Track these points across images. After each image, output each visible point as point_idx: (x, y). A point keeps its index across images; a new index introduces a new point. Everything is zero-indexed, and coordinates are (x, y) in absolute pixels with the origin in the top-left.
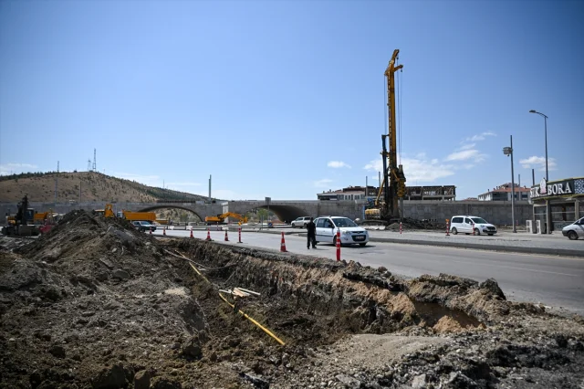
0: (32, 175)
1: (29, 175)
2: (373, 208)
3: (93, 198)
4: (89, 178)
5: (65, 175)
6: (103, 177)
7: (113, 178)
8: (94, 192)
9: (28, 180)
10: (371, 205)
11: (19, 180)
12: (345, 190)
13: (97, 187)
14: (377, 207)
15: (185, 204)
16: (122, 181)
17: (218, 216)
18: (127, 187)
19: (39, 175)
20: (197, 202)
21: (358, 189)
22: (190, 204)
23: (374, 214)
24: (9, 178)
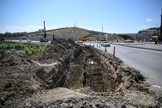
0: (62, 29)
1: (61, 29)
2: (155, 36)
3: (75, 34)
4: (74, 29)
5: (69, 28)
6: (77, 28)
7: (80, 28)
8: (75, 32)
9: (61, 30)
10: (155, 35)
11: (59, 30)
12: (149, 29)
13: (76, 31)
14: (157, 35)
15: (95, 35)
16: (82, 29)
17: (104, 38)
18: (83, 31)
19: (63, 28)
20: (99, 35)
21: (154, 29)
22: (97, 35)
23: (156, 38)
24: (57, 29)
